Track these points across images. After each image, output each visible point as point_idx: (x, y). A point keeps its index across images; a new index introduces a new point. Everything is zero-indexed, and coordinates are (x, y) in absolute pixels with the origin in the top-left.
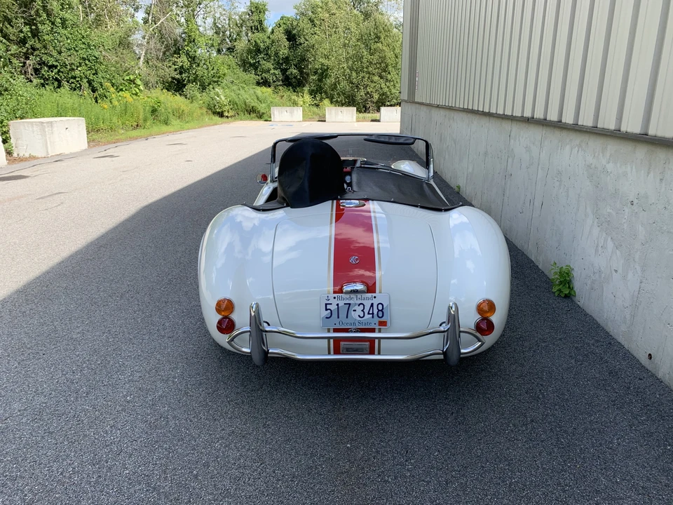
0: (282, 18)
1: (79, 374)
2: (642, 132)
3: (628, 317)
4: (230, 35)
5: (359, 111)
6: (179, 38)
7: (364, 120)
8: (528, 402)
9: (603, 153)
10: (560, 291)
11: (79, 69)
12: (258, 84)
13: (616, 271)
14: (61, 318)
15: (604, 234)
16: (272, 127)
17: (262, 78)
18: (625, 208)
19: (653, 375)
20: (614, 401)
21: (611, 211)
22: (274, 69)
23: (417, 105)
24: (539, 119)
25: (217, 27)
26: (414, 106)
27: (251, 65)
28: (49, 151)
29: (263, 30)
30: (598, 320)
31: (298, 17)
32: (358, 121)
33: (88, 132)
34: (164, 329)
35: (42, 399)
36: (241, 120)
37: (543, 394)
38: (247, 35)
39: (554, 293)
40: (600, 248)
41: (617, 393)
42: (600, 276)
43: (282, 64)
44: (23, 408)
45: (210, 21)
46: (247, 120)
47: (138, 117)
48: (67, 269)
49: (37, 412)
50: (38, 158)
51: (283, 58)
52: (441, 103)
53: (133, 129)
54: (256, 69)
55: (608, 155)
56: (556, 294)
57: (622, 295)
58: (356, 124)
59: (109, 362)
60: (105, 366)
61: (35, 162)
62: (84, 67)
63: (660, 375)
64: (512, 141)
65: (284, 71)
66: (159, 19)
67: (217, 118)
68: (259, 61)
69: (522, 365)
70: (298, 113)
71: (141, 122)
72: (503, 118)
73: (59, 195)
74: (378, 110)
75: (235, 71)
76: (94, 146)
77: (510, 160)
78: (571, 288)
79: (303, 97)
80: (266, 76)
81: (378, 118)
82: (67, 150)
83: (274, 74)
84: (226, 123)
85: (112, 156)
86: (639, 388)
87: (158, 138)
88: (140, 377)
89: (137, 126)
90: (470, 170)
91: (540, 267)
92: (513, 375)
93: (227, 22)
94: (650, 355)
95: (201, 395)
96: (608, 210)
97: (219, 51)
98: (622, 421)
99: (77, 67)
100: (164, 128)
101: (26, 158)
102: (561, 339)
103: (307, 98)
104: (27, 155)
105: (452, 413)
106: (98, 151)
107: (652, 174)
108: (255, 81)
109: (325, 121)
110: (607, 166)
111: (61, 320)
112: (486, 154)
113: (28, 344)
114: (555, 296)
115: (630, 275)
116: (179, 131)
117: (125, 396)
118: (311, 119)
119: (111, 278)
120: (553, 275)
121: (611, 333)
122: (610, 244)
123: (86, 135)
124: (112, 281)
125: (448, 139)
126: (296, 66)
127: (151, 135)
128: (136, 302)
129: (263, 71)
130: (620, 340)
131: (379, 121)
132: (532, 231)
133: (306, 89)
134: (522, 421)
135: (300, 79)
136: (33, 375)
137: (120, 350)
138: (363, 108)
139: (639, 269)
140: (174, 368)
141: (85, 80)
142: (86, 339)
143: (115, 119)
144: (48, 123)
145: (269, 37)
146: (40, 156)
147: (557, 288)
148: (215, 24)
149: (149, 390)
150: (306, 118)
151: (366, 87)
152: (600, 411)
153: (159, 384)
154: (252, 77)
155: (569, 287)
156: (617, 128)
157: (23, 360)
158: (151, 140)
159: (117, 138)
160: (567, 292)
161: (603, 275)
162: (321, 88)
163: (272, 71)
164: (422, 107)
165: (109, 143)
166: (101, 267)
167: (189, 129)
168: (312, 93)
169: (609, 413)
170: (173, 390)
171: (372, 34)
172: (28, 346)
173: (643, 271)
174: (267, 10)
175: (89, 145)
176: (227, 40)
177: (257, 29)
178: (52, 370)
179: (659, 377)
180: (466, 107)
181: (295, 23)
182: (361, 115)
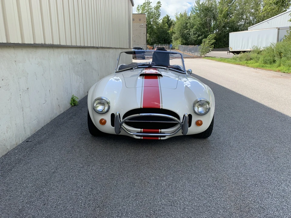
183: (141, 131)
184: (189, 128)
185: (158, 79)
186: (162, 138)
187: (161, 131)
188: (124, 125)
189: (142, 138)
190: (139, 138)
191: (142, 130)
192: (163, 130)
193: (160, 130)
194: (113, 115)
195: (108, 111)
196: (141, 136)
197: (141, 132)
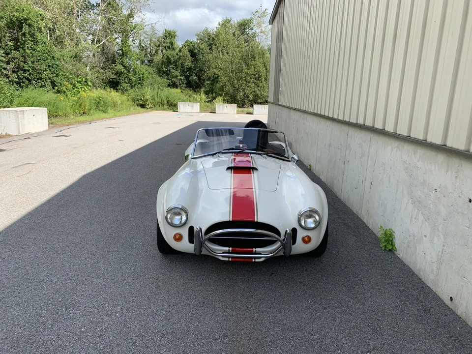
0: (187, 42)
1: (46, 309)
2: (442, 144)
3: (435, 269)
4: (151, 52)
5: (239, 106)
6: (115, 53)
7: (242, 112)
8: (370, 333)
9: (414, 154)
10: (385, 246)
11: (45, 73)
12: (169, 85)
13: (425, 236)
14: (31, 263)
15: (416, 210)
16: (179, 116)
17: (172, 82)
18: (431, 193)
19: (454, 312)
20: (429, 333)
21: (421, 194)
22: (180, 76)
23: (280, 107)
24: (369, 126)
25: (142, 46)
26: (278, 107)
27: (164, 72)
28: (21, 132)
29: (174, 49)
30: (413, 269)
31: (198, 42)
32: (238, 113)
33: (49, 117)
34: (108, 273)
35: (18, 330)
36: (157, 110)
37: (379, 327)
38: (162, 52)
39: (382, 247)
40: (413, 219)
41: (430, 326)
42: (414, 238)
43: (186, 72)
44: (4, 337)
45: (137, 42)
46: (160, 110)
47: (85, 107)
48: (35, 223)
49: (15, 340)
50: (12, 136)
51: (187, 68)
52: (298, 107)
53: (80, 116)
54: (168, 75)
55: (418, 156)
56: (383, 249)
57: (430, 254)
58: (237, 116)
59: (68, 299)
60: (65, 303)
61: (9, 139)
62: (49, 72)
63: (459, 313)
64: (349, 138)
65: (187, 77)
66: (102, 40)
67: (139, 109)
68: (170, 70)
69: (364, 305)
70: (197, 107)
71: (86, 111)
72: (342, 123)
73: (28, 165)
74: (252, 106)
75: (153, 76)
76: (53, 127)
77: (348, 152)
78: (393, 245)
79: (200, 95)
80: (175, 80)
81: (251, 112)
82: (33, 131)
83: (180, 79)
84: (146, 112)
85: (65, 136)
86: (445, 323)
87: (99, 123)
88: (91, 312)
89: (84, 113)
90: (319, 155)
91: (370, 227)
92: (358, 312)
93: (149, 43)
94: (451, 298)
95: (136, 327)
96: (419, 194)
97: (143, 62)
98: (436, 349)
99: (44, 71)
100: (103, 115)
101: (3, 136)
102: (388, 284)
103: (203, 96)
104: (4, 134)
105: (317, 342)
106: (55, 131)
107: (449, 173)
108: (167, 84)
109: (215, 113)
110: (417, 163)
111: (31, 265)
112: (330, 145)
113: (7, 284)
114: (382, 250)
115: (436, 240)
116: (113, 117)
117: (80, 328)
118: (205, 111)
119: (68, 232)
120: (380, 234)
121: (423, 280)
122: (421, 217)
123: (47, 119)
124: (69, 234)
125: (303, 131)
126: (196, 74)
127: (93, 120)
128: (87, 252)
129: (173, 77)
130: (429, 285)
131: (252, 114)
132: (364, 202)
133: (203, 90)
134: (367, 348)
135: (198, 83)
136: (11, 310)
137: (76, 290)
138: (241, 105)
139: (442, 237)
140: (116, 305)
141: (49, 81)
142: (50, 281)
143: (68, 109)
144: (21, 111)
145: (177, 54)
146: (13, 134)
147: (384, 244)
148: (140, 43)
149: (97, 323)
150: (202, 110)
151: (244, 90)
152: (420, 340)
153: (106, 318)
154: (164, 80)
155: (392, 244)
156: (424, 139)
157: (4, 298)
158: (93, 124)
159: (69, 122)
160: (391, 248)
161: (416, 238)
162: (213, 90)
163: (179, 77)
164: (284, 108)
165: (64, 125)
166: (60, 223)
167: (120, 116)
168: (206, 93)
169: (426, 342)
170: (116, 323)
171: (250, 55)
172: (8, 286)
173: (445, 238)
174: (176, 36)
175: (49, 127)
176: (148, 55)
177: (170, 48)
178: (25, 306)
179: (458, 314)
180: (316, 112)
181: (196, 45)
182: (240, 109)
183: (229, 250)
184: (292, 246)
185: (252, 174)
186: (257, 260)
187: (256, 251)
188: (206, 243)
189: (230, 259)
190: (227, 259)
191: (231, 249)
192: (258, 250)
193: (254, 250)
194: (191, 229)
195: (185, 223)
196: (229, 257)
197: (229, 252)
